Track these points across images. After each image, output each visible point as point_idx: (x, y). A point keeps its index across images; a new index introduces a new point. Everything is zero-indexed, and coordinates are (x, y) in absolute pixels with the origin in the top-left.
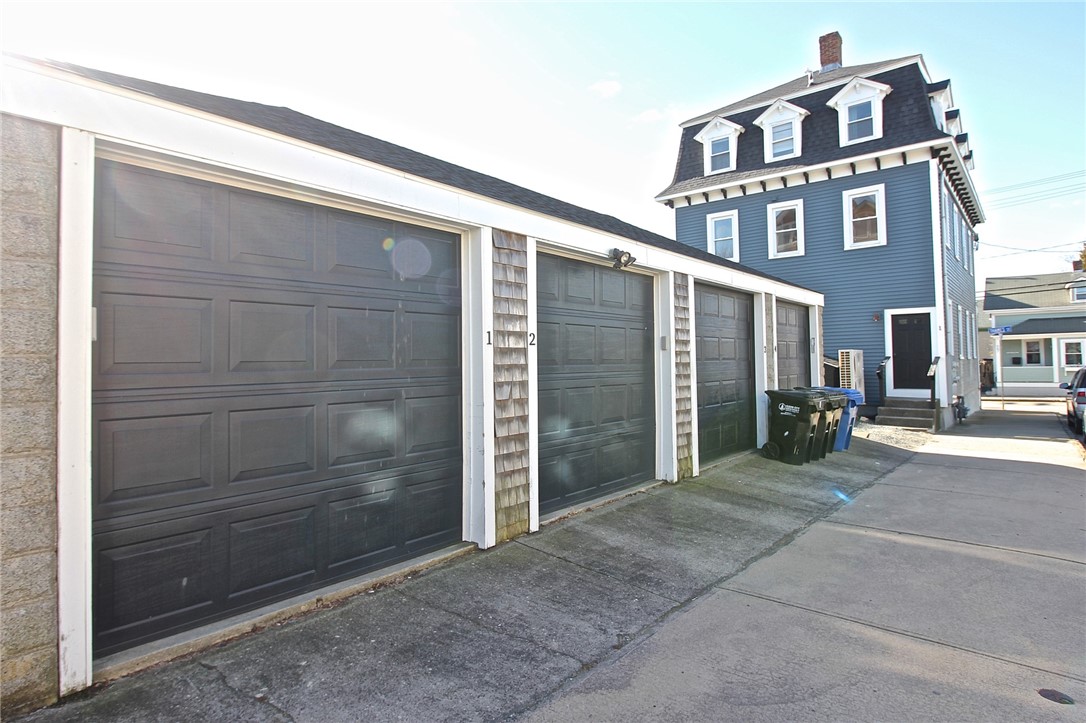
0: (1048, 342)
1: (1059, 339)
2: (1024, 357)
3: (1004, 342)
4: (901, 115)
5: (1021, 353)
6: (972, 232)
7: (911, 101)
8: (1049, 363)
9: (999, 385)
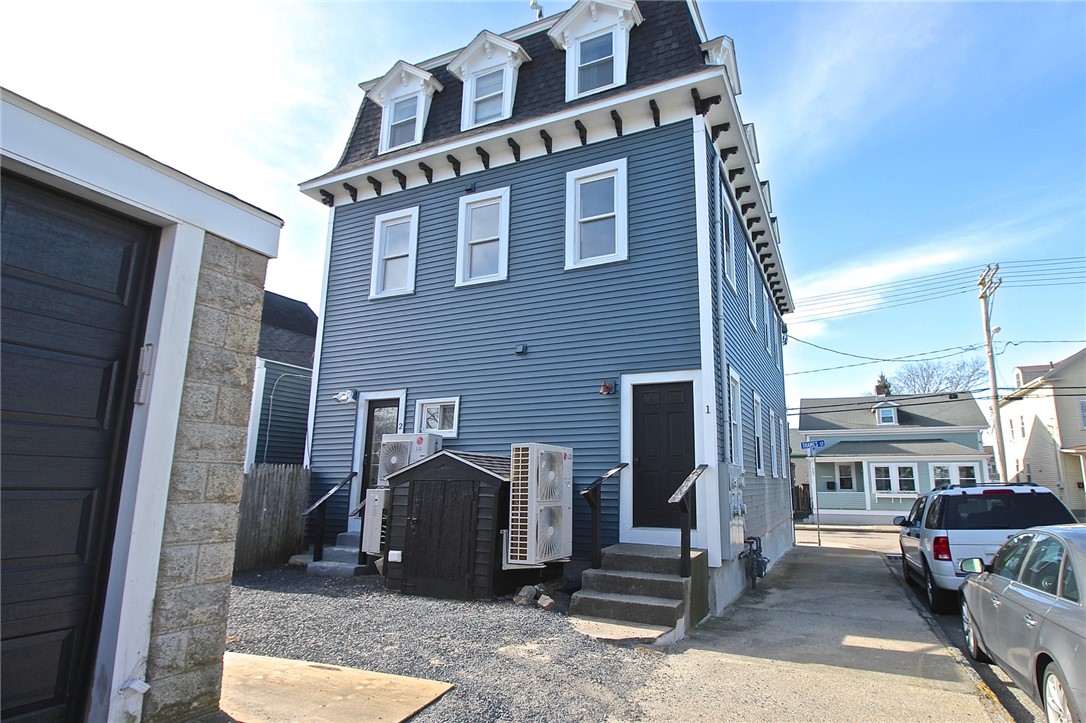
0: (859, 465)
1: (869, 463)
2: (838, 482)
3: (818, 464)
4: (654, 52)
5: (834, 477)
6: (780, 320)
7: (669, 33)
8: (861, 489)
9: (815, 512)
